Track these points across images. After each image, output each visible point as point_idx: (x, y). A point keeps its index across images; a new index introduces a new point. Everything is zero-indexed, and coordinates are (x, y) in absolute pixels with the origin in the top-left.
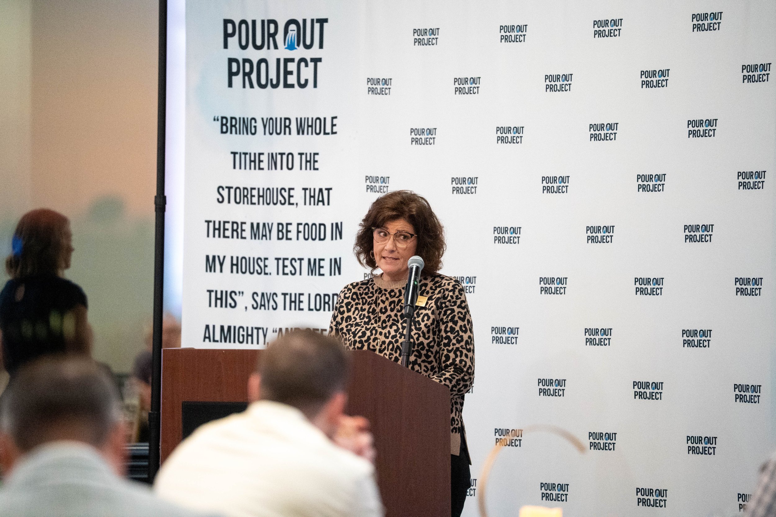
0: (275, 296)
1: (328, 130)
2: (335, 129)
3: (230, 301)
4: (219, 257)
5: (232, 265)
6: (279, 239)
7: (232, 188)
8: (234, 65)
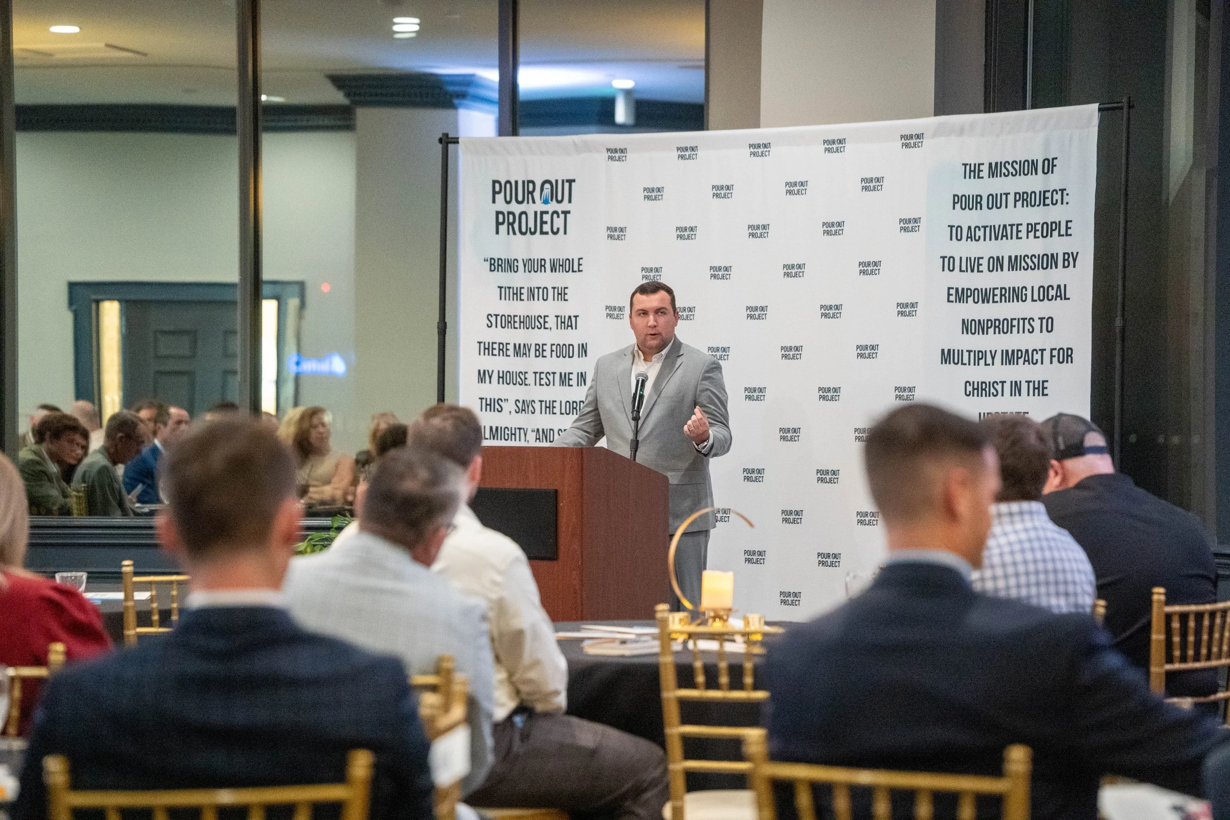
0: (533, 403)
1: (576, 268)
2: (581, 268)
3: (497, 406)
4: (488, 371)
5: (499, 377)
6: (536, 356)
7: (499, 315)
8: (501, 216)
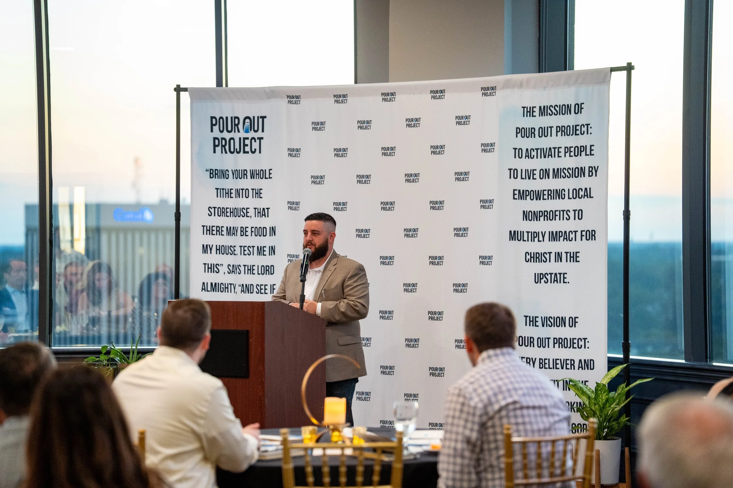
0: (239, 267)
1: (267, 176)
2: (271, 176)
3: (215, 269)
4: (209, 245)
5: (217, 250)
6: (241, 235)
7: (216, 208)
8: (217, 141)
